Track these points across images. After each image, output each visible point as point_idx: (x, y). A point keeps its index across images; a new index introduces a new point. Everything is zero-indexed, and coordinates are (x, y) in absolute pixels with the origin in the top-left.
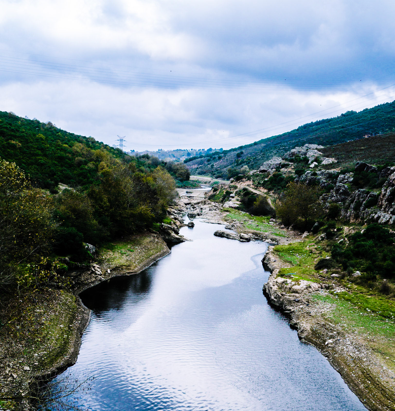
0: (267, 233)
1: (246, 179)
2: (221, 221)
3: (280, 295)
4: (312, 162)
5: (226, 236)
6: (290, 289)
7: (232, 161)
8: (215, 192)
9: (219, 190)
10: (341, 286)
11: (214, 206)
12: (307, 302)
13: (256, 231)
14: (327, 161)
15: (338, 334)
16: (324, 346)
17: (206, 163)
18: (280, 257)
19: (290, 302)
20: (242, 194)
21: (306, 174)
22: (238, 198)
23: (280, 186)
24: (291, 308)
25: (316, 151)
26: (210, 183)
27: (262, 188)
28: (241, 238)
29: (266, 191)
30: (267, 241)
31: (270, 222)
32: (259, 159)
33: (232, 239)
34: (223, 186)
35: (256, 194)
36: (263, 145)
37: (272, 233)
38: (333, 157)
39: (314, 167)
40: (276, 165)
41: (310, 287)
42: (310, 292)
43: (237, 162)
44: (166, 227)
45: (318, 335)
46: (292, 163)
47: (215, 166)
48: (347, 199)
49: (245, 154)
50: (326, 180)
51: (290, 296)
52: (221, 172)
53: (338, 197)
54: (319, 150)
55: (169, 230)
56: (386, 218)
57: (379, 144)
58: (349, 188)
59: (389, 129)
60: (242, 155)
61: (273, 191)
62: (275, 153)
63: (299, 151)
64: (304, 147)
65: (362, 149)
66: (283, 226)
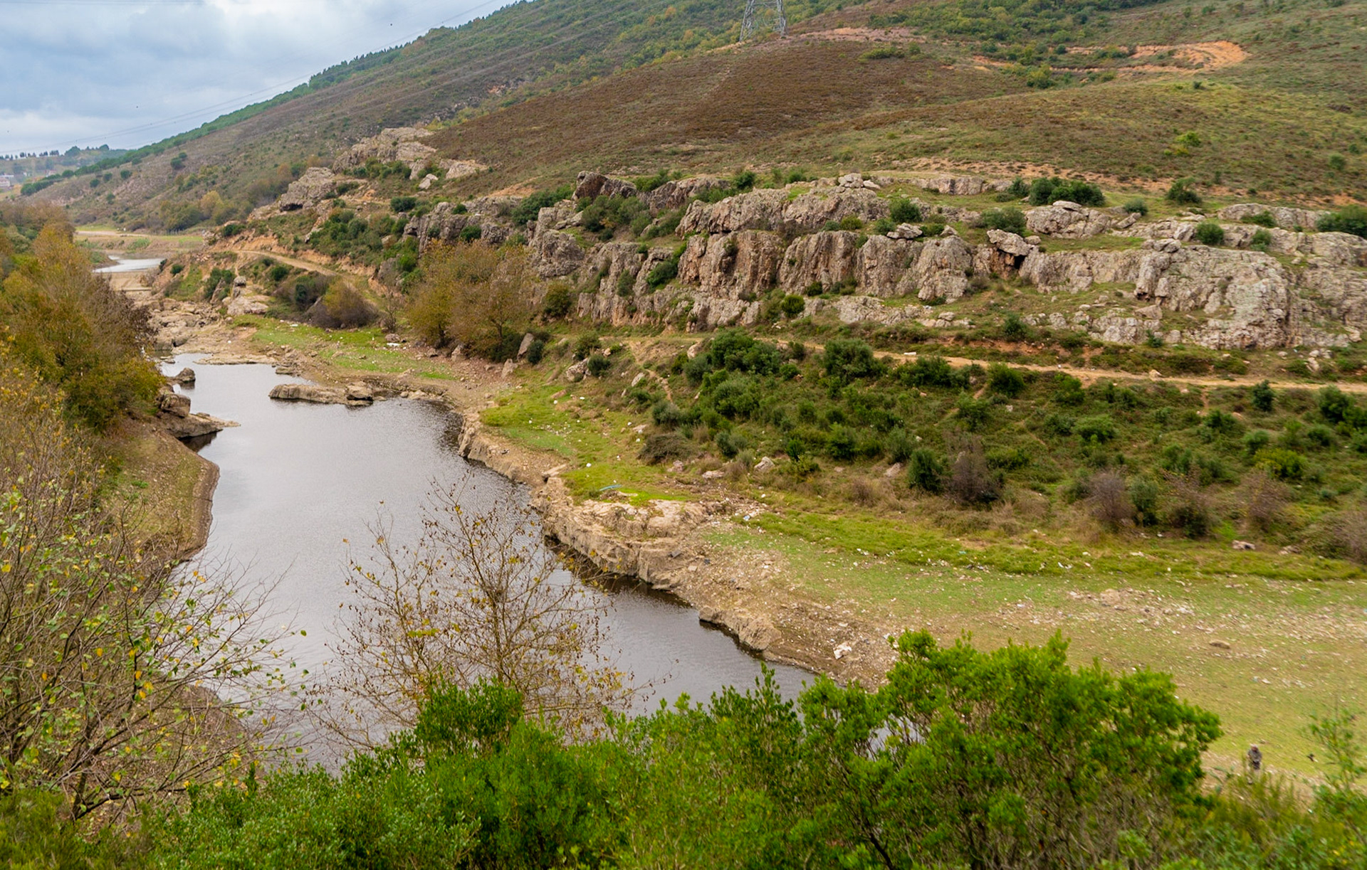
0: (401, 375)
1: (251, 231)
2: (251, 356)
3: (626, 548)
4: (422, 176)
5: (305, 397)
6: (644, 528)
7: (161, 180)
8: (178, 275)
9: (188, 267)
10: (747, 500)
11: (193, 313)
12: (699, 553)
13: (369, 373)
14: (458, 169)
15: (853, 625)
16: (835, 663)
17: (88, 191)
18: (513, 440)
19: (660, 562)
20: (263, 274)
21: (437, 210)
22: (257, 286)
23: (363, 243)
24: (667, 576)
25: (418, 144)
26: (125, 245)
27: (311, 252)
28: (351, 398)
29: (325, 260)
30: (413, 395)
31: (391, 344)
32: (240, 171)
33: (327, 403)
34: (194, 255)
35: (305, 270)
36: (235, 131)
37: (415, 374)
38: (469, 158)
39: (430, 188)
40: (323, 188)
41: (688, 516)
42: (692, 529)
43: (180, 182)
44: (174, 401)
45: (802, 636)
46: (364, 181)
47: (118, 198)
48: (579, 266)
49: (193, 158)
50: (496, 221)
51: (654, 546)
52: (141, 214)
53: (555, 263)
54: (425, 142)
55: (181, 406)
56: (730, 311)
57: (573, 115)
58: (578, 241)
59: (546, 66)
60: (185, 163)
61: (348, 259)
62: (277, 151)
63: (374, 147)
64: (382, 137)
65: (537, 132)
66: (432, 351)
